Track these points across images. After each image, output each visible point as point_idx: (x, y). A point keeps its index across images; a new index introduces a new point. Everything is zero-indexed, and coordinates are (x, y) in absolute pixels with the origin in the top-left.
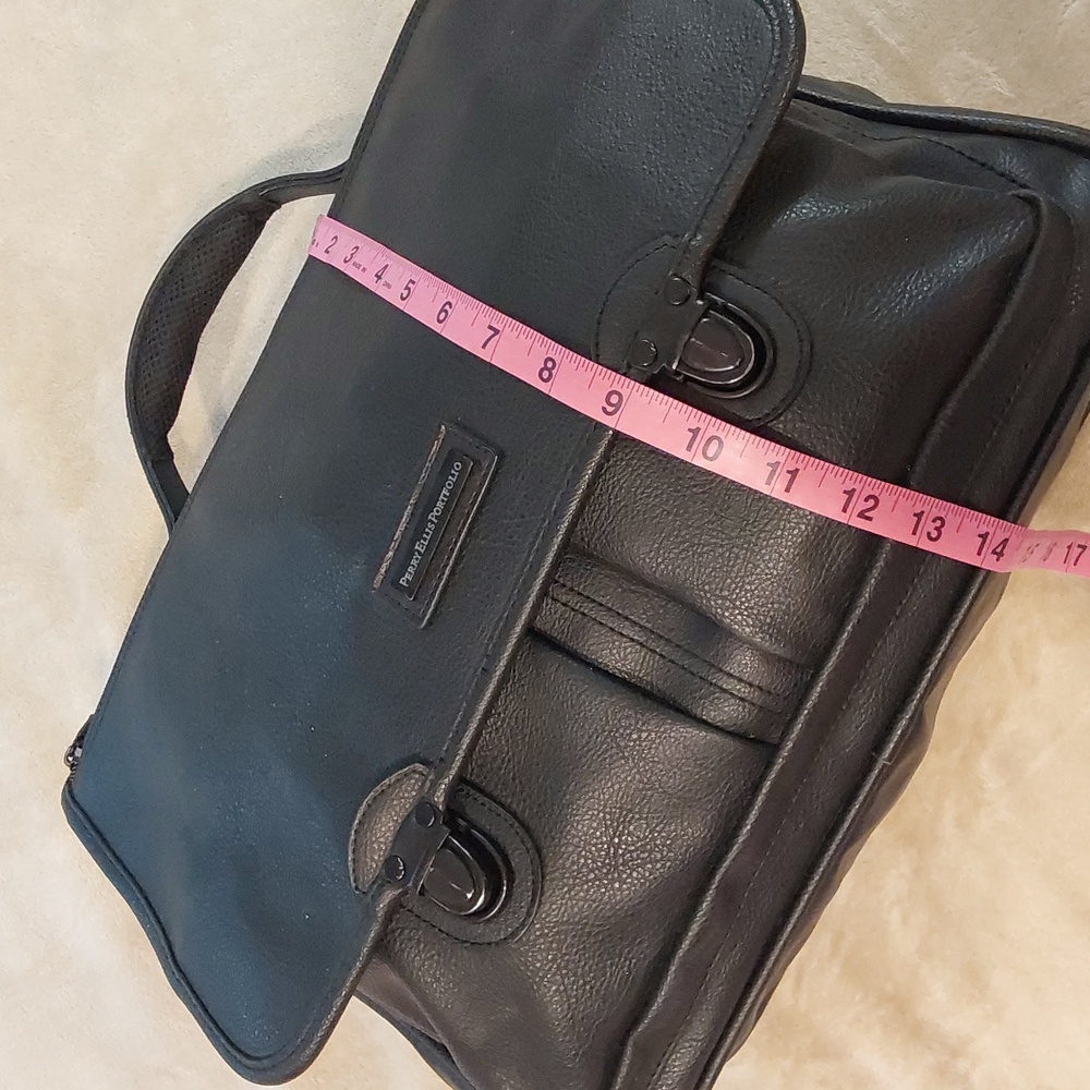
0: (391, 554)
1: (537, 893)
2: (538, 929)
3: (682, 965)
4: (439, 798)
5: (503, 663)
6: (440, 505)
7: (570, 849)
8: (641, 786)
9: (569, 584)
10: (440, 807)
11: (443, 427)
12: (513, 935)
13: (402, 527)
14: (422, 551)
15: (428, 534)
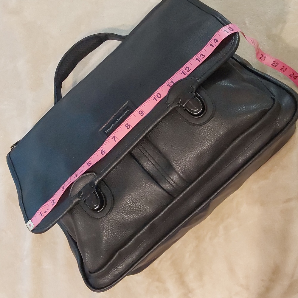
0: (106, 125)
1: (110, 211)
2: (107, 219)
3: (136, 239)
4: (96, 182)
5: (122, 157)
6: (121, 118)
7: (121, 204)
8: (142, 195)
9: (143, 146)
10: (96, 184)
11: (128, 101)
12: (101, 218)
13: (110, 119)
14: (113, 126)
15: (116, 123)
